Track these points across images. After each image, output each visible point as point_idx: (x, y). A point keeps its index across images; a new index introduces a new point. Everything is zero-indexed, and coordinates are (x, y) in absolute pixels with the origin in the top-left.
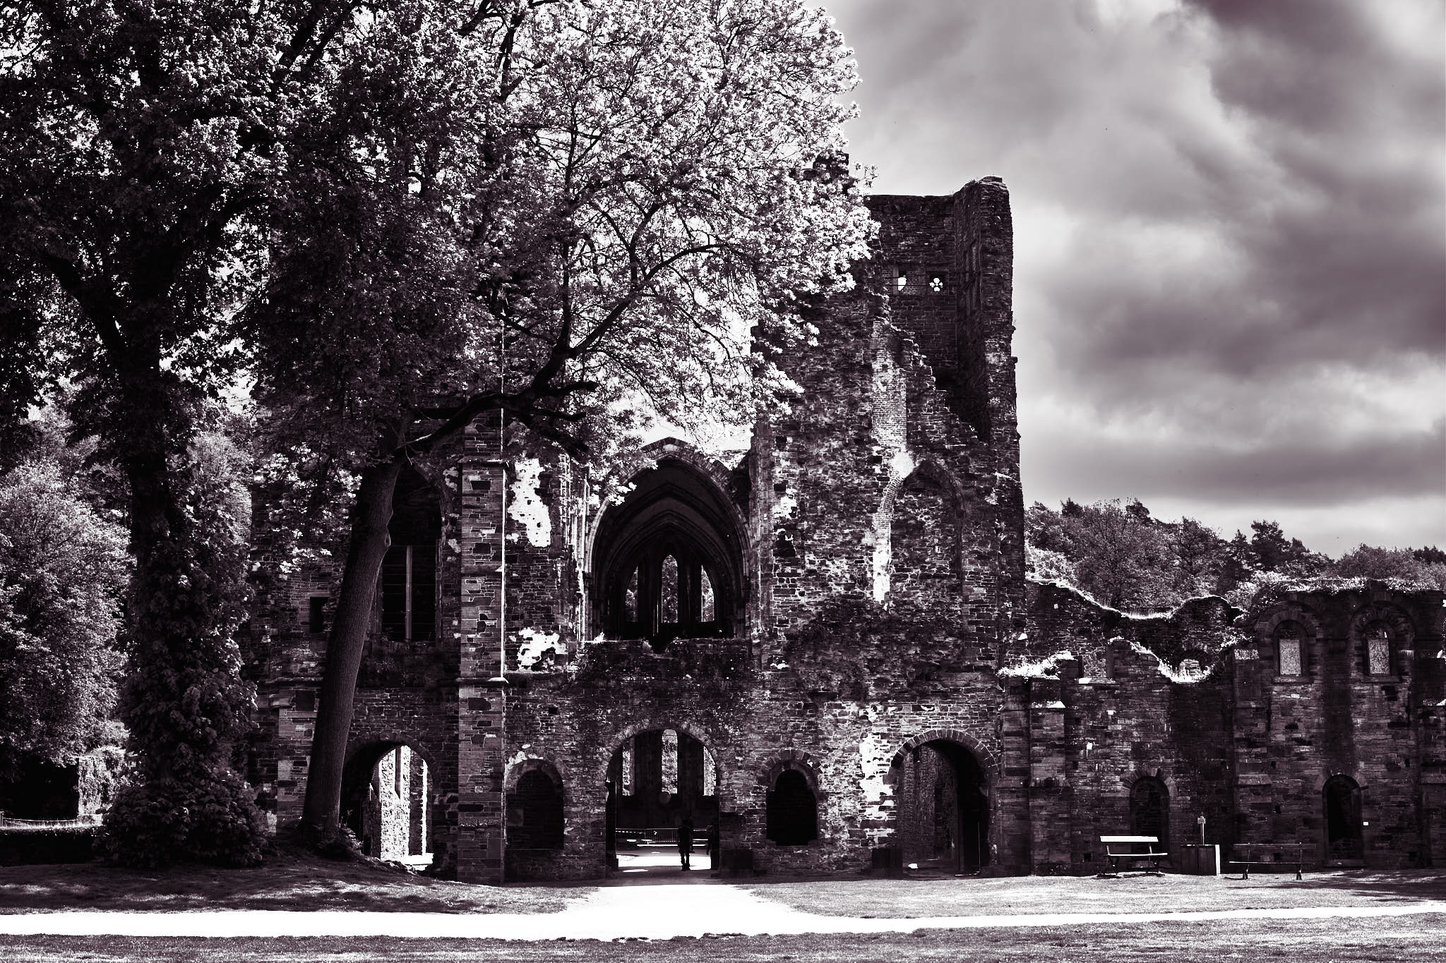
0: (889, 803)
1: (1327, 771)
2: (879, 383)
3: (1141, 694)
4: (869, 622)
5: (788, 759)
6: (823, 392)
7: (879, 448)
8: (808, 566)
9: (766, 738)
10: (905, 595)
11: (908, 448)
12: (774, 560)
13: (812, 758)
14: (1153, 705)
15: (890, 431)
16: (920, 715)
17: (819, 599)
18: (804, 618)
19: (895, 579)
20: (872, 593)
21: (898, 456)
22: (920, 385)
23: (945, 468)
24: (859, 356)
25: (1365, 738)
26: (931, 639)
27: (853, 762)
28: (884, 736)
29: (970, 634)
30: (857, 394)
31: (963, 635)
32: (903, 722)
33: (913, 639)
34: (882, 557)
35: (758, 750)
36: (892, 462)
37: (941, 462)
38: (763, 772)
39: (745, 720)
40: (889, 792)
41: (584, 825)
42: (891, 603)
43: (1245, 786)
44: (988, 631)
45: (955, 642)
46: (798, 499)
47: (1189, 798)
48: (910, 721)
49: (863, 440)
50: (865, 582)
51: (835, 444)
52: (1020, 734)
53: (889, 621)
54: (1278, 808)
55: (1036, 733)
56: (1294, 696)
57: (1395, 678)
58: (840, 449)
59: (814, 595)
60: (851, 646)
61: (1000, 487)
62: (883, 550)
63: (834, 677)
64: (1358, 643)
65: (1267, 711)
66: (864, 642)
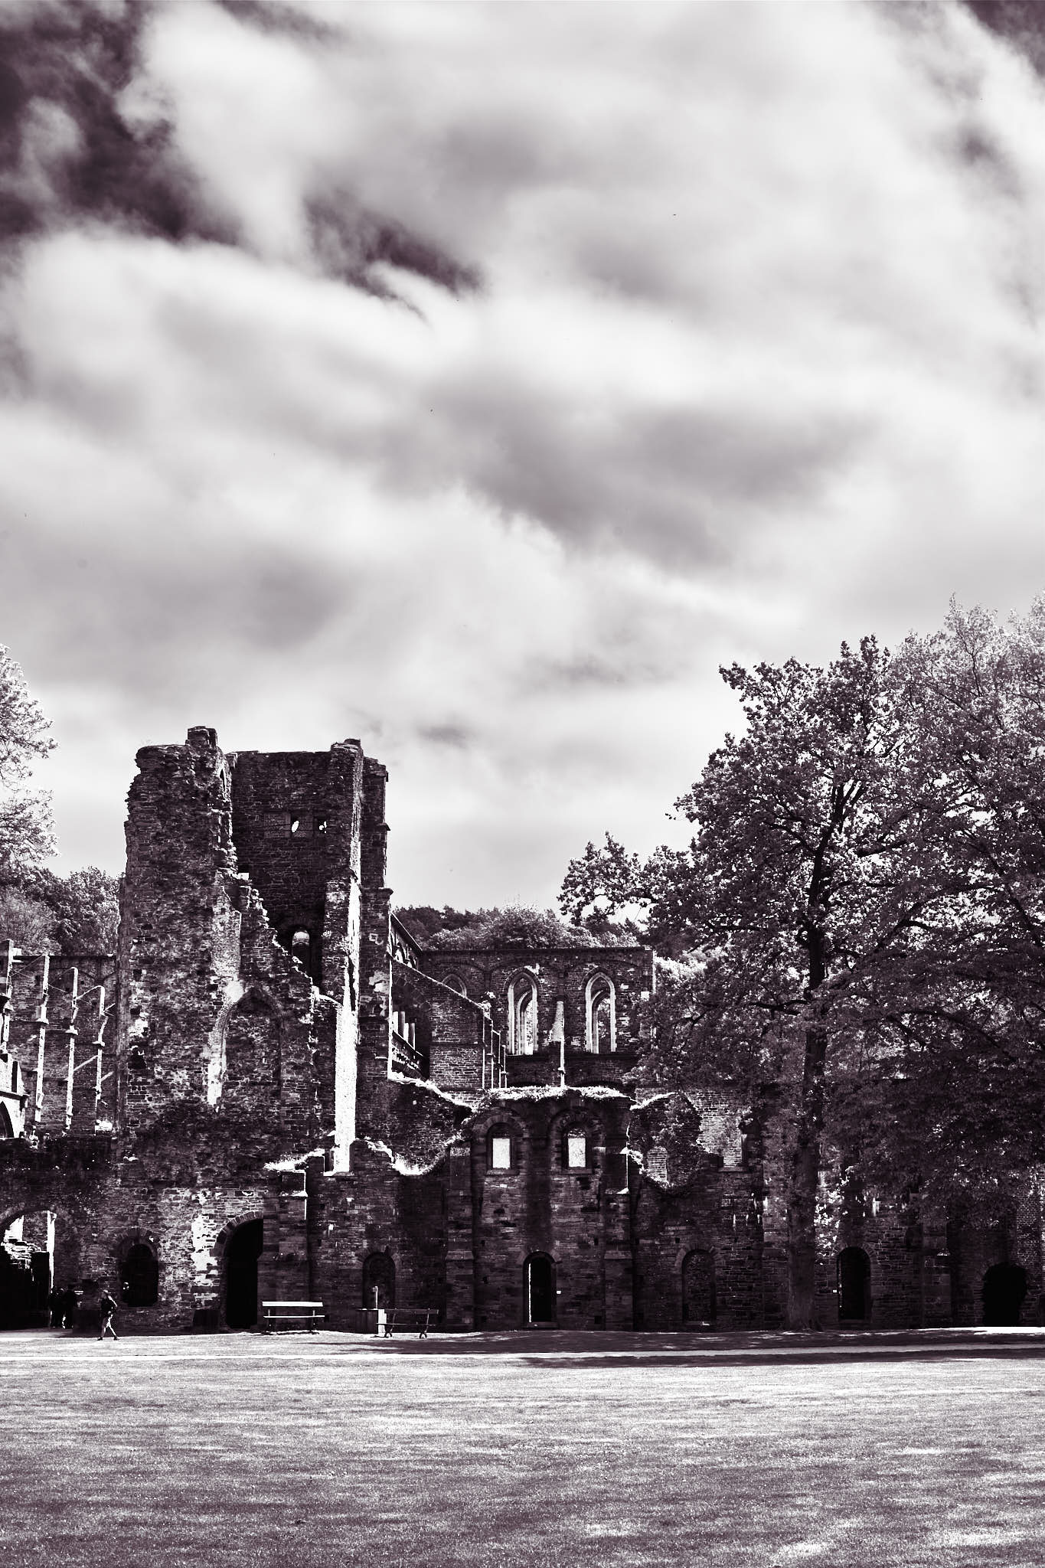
0: (214, 1272)
1: (527, 1248)
2: (218, 924)
3: (374, 1185)
4: (202, 1122)
5: (136, 1235)
6: (173, 932)
7: (215, 978)
8: (157, 1076)
9: (116, 1218)
10: (236, 1099)
11: (239, 977)
12: (129, 1072)
13: (153, 1235)
14: (384, 1194)
15: (225, 963)
16: (241, 1199)
17: (163, 1104)
18: (151, 1119)
19: (227, 1086)
20: (206, 1098)
21: (231, 984)
22: (253, 924)
23: (270, 993)
24: (203, 902)
25: (561, 1221)
26: (249, 1136)
27: (185, 1239)
28: (211, 1216)
29: (285, 1132)
30: (198, 933)
31: (279, 1132)
32: (227, 1205)
33: (233, 1137)
34: (216, 1066)
35: (110, 1227)
36: (226, 990)
37: (266, 988)
38: (114, 1246)
39: (100, 1203)
40: (214, 1263)
42: (223, 1107)
43: (452, 1261)
44: (300, 1128)
45: (269, 1138)
46: (149, 1021)
47: (411, 1270)
48: (233, 1204)
49: (203, 972)
50: (201, 1089)
51: (181, 975)
52: (274, 1217)
53: (217, 1122)
54: (485, 1279)
55: (282, 1216)
56: (503, 1186)
57: (589, 1171)
58: (185, 979)
59: (159, 1099)
60: (183, 1142)
61: (319, 1008)
62: (218, 1062)
63: (174, 1168)
64: (558, 1141)
65: (476, 1198)
66: (194, 1140)
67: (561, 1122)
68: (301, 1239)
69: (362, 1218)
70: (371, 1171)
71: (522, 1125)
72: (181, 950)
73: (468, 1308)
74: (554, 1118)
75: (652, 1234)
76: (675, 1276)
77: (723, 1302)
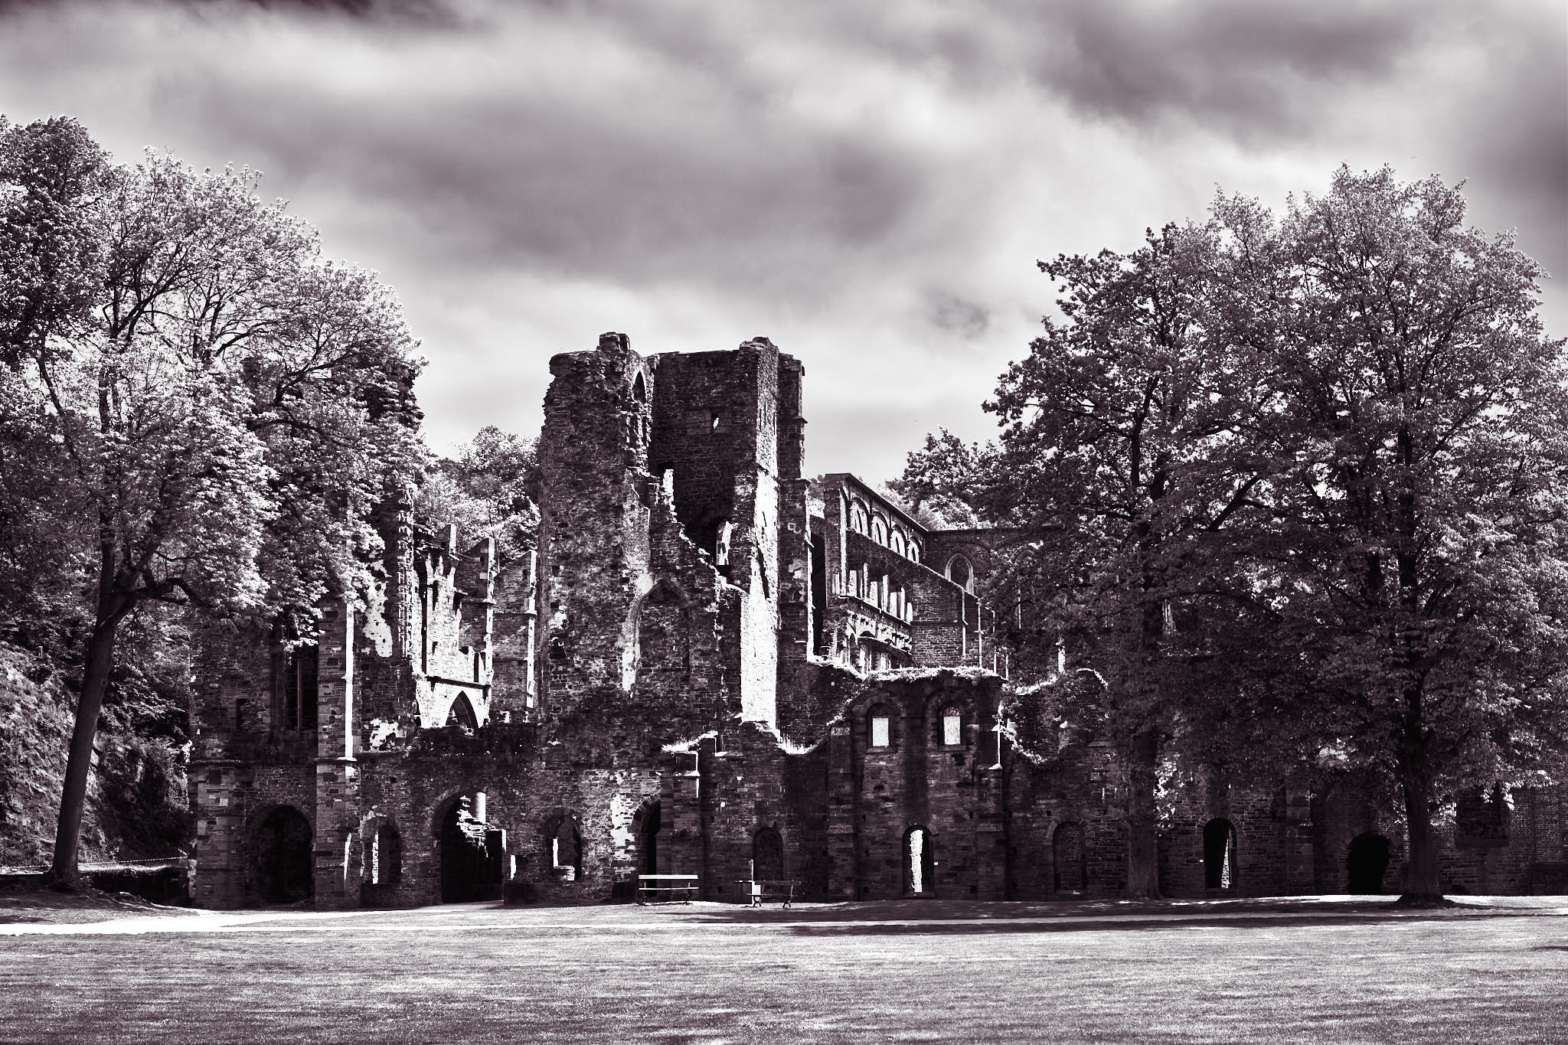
0: (632, 847)
1: (906, 822)
2: (628, 519)
3: (762, 763)
4: (616, 707)
5: (560, 813)
6: (587, 529)
7: (627, 571)
8: (576, 665)
9: (542, 799)
10: (649, 685)
11: (649, 570)
12: (550, 662)
13: (576, 813)
14: (771, 772)
15: (636, 557)
16: (655, 778)
17: (582, 691)
18: (571, 705)
19: (640, 674)
20: (621, 685)
21: (641, 577)
22: (662, 519)
23: (678, 585)
24: (614, 500)
25: (938, 795)
26: (660, 719)
27: (605, 816)
28: (628, 795)
29: (694, 715)
30: (611, 530)
31: (688, 715)
32: (643, 785)
33: (646, 720)
34: (630, 654)
35: (537, 807)
36: (637, 582)
37: (674, 580)
38: (541, 825)
39: (527, 785)
40: (632, 839)
41: (415, 865)
42: (637, 692)
43: (833, 835)
44: (708, 711)
45: (679, 721)
46: (568, 614)
47: (797, 843)
48: (647, 784)
49: (616, 566)
50: (617, 677)
51: (595, 569)
52: (670, 796)
53: (632, 707)
54: (867, 852)
55: (676, 795)
56: (882, 763)
57: (964, 748)
58: (599, 573)
59: (578, 687)
60: (598, 727)
61: (725, 597)
62: (631, 651)
63: (593, 750)
64: (934, 720)
65: (856, 775)
66: (610, 725)
67: (937, 702)
68: (693, 816)
69: (751, 795)
70: (759, 751)
71: (900, 705)
72: (595, 546)
73: (849, 879)
74: (929, 698)
75: (1024, 807)
76: (1046, 847)
77: (1093, 872)
